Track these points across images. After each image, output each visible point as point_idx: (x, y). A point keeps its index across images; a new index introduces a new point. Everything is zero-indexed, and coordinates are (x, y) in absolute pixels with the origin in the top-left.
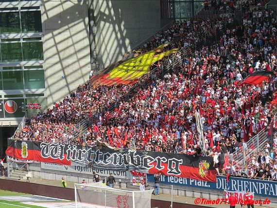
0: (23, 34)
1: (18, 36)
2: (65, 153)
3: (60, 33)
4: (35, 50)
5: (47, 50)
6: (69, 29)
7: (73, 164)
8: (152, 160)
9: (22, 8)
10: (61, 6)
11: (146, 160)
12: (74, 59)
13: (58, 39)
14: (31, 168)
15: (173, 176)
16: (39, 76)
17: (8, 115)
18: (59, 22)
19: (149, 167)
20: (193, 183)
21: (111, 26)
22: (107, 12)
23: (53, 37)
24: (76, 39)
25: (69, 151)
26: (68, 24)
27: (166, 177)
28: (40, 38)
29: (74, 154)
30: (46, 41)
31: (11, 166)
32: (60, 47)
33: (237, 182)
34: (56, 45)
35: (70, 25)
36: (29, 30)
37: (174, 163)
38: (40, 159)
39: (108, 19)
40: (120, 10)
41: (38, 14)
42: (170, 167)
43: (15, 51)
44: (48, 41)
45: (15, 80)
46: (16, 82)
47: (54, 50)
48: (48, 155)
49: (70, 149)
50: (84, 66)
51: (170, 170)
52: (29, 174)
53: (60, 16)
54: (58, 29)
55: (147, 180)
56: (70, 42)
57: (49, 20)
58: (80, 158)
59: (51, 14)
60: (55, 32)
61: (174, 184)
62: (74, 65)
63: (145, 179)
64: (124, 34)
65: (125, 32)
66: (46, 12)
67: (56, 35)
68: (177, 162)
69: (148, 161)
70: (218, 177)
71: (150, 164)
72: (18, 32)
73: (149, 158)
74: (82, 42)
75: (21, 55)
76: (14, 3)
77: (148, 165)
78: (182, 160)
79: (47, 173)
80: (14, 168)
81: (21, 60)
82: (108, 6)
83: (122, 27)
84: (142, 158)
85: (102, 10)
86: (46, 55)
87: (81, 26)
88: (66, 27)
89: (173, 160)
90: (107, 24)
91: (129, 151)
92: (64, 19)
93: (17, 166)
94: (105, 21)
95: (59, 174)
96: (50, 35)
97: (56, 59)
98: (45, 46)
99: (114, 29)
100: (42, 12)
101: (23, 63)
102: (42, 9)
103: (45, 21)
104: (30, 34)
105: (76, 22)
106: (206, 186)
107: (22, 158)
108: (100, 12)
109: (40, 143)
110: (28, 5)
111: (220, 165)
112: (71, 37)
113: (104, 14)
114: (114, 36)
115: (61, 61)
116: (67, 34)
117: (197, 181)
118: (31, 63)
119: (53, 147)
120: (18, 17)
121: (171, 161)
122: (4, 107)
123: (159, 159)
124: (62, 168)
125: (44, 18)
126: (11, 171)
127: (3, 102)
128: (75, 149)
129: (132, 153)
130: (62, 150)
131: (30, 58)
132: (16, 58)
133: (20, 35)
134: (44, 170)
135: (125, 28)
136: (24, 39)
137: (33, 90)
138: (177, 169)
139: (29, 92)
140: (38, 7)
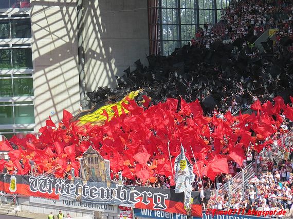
0: (15, 70)
1: (11, 72)
2: (54, 187)
3: (51, 71)
4: (26, 86)
5: (37, 87)
6: (60, 66)
7: (61, 198)
8: (138, 194)
9: (13, 45)
10: (53, 44)
11: (132, 194)
12: (65, 95)
13: (50, 76)
15: (160, 210)
16: (29, 110)
18: (51, 59)
19: (135, 201)
20: (180, 218)
21: (103, 63)
22: (98, 51)
23: (45, 74)
24: (67, 76)
25: (58, 185)
26: (59, 62)
27: (153, 212)
28: (31, 75)
29: (63, 189)
30: (36, 78)
31: (1, 199)
32: (52, 84)
33: (222, 217)
34: (48, 81)
35: (61, 63)
36: (20, 66)
37: (159, 198)
38: (29, 193)
39: (99, 57)
40: (110, 49)
41: (29, 52)
42: (156, 202)
43: (5, 87)
44: (39, 79)
45: (5, 115)
46: (6, 116)
47: (45, 87)
48: (37, 189)
49: (58, 183)
50: (75, 103)
51: (156, 205)
52: (18, 208)
53: (50, 54)
54: (49, 66)
55: (134, 214)
56: (61, 79)
57: (41, 57)
58: (68, 193)
59: (43, 52)
60: (47, 70)
62: (66, 102)
63: (132, 214)
64: (115, 73)
65: (116, 70)
66: (38, 49)
67: (48, 72)
68: (163, 197)
69: (135, 195)
70: (203, 212)
71: (137, 199)
72: (10, 68)
73: (136, 193)
74: (72, 80)
75: (12, 91)
76: (7, 40)
77: (135, 199)
78: (167, 195)
79: (36, 206)
80: (3, 202)
81: (11, 95)
82: (99, 44)
83: (113, 66)
84: (129, 192)
85: (94, 49)
86: (36, 92)
87: (73, 64)
88: (58, 64)
89: (159, 195)
90: (99, 62)
91: (117, 185)
92: (55, 57)
93: (6, 200)
94: (97, 59)
95: (47, 208)
96: (42, 72)
97: (48, 95)
98: (35, 84)
99: (105, 67)
100: (33, 50)
101: (15, 98)
102: (33, 47)
103: (36, 59)
104: (22, 70)
105: (67, 60)
107: (9, 192)
108: (90, 50)
109: (28, 177)
110: (20, 42)
112: (62, 74)
113: (94, 52)
114: (105, 73)
115: (52, 98)
116: (58, 71)
117: (183, 216)
118: (23, 98)
119: (42, 181)
120: (9, 54)
121: (156, 196)
123: (145, 194)
124: (51, 202)
125: (35, 56)
128: (63, 183)
129: (119, 188)
130: (50, 185)
131: (21, 93)
132: (7, 94)
133: (12, 71)
134: (33, 204)
135: (116, 66)
136: (15, 75)
137: (26, 125)
138: (162, 203)
139: (21, 126)
140: (29, 45)
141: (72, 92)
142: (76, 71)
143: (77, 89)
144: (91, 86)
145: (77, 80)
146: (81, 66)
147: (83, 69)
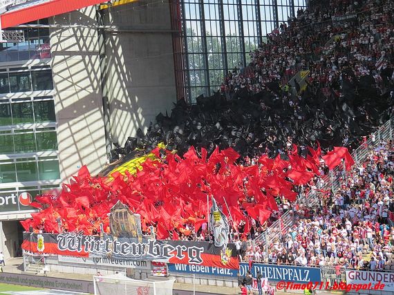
0: (38, 124)
1: (33, 126)
2: (83, 245)
3: (75, 123)
4: (49, 140)
5: (62, 141)
6: (85, 118)
7: (91, 256)
8: (172, 249)
9: (35, 98)
10: (76, 95)
11: (166, 249)
12: (91, 149)
13: (74, 129)
14: (48, 261)
15: (195, 265)
16: (54, 165)
17: (23, 208)
18: (75, 112)
19: (169, 256)
20: (216, 271)
21: (129, 113)
22: (124, 101)
23: (69, 127)
24: (93, 128)
25: (87, 243)
26: (83, 113)
27: (188, 265)
28: (54, 128)
29: (92, 246)
30: (60, 132)
31: (27, 260)
32: (77, 137)
34: (72, 135)
35: (86, 115)
36: (43, 120)
37: (194, 252)
38: (57, 252)
39: (125, 107)
40: (137, 99)
41: (51, 104)
42: (191, 256)
43: (28, 142)
44: (63, 132)
45: (29, 171)
46: (30, 173)
47: (70, 141)
48: (66, 247)
49: (87, 240)
50: (101, 157)
51: (191, 259)
52: (47, 268)
53: (74, 105)
54: (73, 118)
55: (168, 269)
56: (86, 132)
57: (64, 110)
58: (98, 250)
59: (66, 104)
60: (71, 123)
61: (196, 272)
62: (92, 155)
63: (165, 269)
64: (142, 124)
65: (144, 120)
66: (61, 101)
67: (72, 125)
68: (198, 251)
69: (169, 250)
70: (240, 264)
71: (171, 253)
72: (32, 122)
73: (169, 247)
74: (97, 132)
75: (35, 146)
76: (28, 93)
77: (169, 254)
78: (203, 248)
80: (31, 263)
81: (35, 150)
82: (124, 94)
83: (140, 116)
84: (162, 247)
85: (119, 99)
86: (61, 146)
87: (98, 115)
88: (83, 116)
89: (194, 248)
90: (125, 113)
91: (149, 240)
92: (79, 109)
93: (33, 260)
94: (123, 109)
95: (77, 267)
96: (66, 125)
97: (73, 149)
98: (59, 138)
99: (132, 118)
100: (55, 103)
101: (39, 153)
102: (56, 100)
103: (59, 112)
104: (46, 124)
105: (92, 112)
106: (228, 273)
107: (37, 251)
108: (115, 100)
109: (56, 236)
110: (42, 95)
111: (242, 252)
112: (88, 126)
113: (119, 102)
114: (132, 124)
115: (78, 152)
116: (83, 124)
117: (220, 269)
118: (47, 153)
119: (70, 239)
120: (31, 107)
121: (190, 250)
122: (19, 200)
123: (179, 248)
124: (80, 260)
125: (58, 109)
126: (27, 265)
127: (17, 195)
128: (92, 240)
129: (152, 243)
130: (79, 242)
131: (45, 148)
132: (30, 149)
133: (35, 125)
134: (62, 263)
135: (143, 116)
136: (37, 129)
137: (52, 181)
138: (198, 257)
139: (47, 182)
140: (51, 97)
141: (98, 144)
142: (101, 123)
143: (103, 141)
144: (118, 138)
145: (102, 132)
146: (106, 117)
147: (109, 120)
